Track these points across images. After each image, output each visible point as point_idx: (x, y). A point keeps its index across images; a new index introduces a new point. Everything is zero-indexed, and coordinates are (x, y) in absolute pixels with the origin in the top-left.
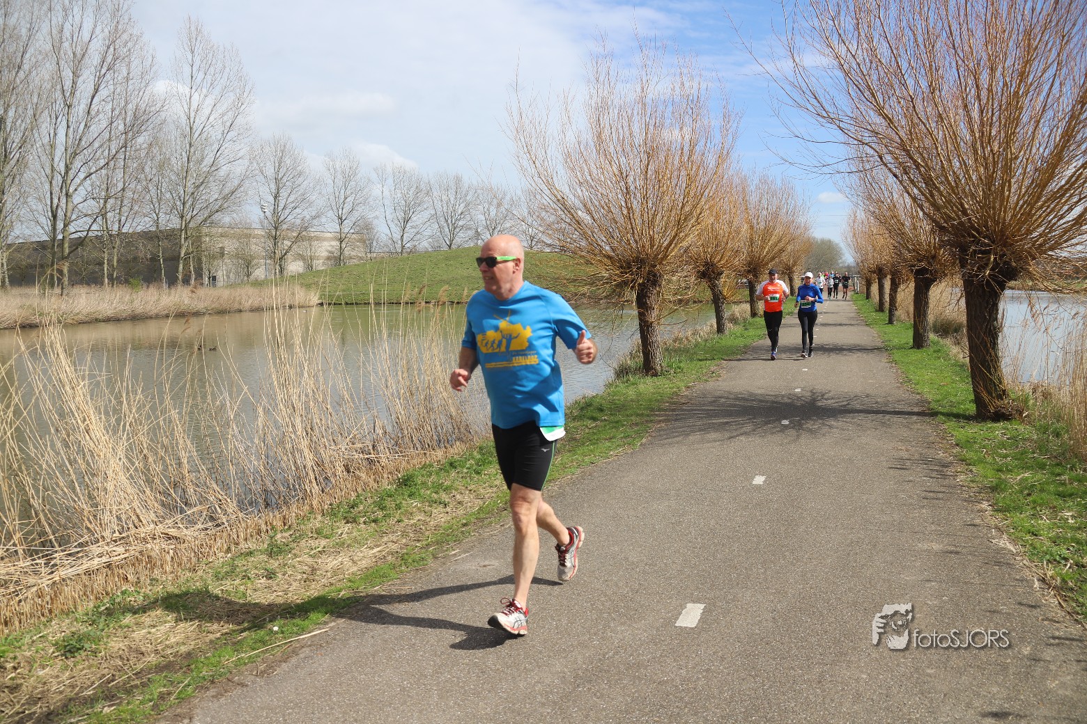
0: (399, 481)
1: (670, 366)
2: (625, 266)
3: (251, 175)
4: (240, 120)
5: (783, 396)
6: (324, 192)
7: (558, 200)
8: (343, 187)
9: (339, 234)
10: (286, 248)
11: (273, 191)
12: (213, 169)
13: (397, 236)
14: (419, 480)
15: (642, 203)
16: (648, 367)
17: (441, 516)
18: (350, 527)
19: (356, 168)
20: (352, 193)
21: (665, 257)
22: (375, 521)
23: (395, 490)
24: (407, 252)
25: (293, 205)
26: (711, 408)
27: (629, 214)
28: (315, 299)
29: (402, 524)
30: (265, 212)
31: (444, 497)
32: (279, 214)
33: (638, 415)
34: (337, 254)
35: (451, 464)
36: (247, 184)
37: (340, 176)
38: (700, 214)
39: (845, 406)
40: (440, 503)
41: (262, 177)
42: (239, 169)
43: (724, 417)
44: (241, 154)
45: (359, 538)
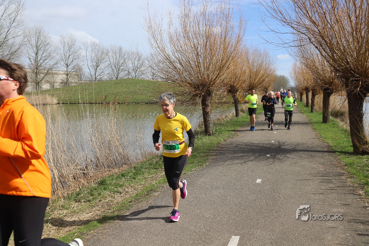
0: (99, 183)
1: (216, 131)
2: (196, 87)
3: (24, 44)
4: (18, 18)
5: (266, 144)
6: (59, 53)
7: (167, 58)
8: (69, 50)
9: (66, 72)
10: (42, 77)
11: (35, 51)
12: (5, 40)
13: (93, 73)
14: (108, 182)
15: (204, 60)
16: (206, 132)
17: (119, 198)
18: (78, 204)
19: (74, 42)
20: (72, 54)
21: (214, 83)
22: (88, 201)
23: (98, 186)
24: (97, 81)
25: (45, 58)
26: (235, 149)
27: (198, 64)
28: (55, 101)
29: (102, 202)
30: (31, 61)
31: (120, 189)
32: (38, 62)
33: (203, 153)
34: (65, 81)
35: (122, 175)
36: (23, 48)
37: (66, 46)
38: (229, 64)
39: (294, 148)
40: (118, 192)
41: (29, 45)
42: (18, 40)
43: (241, 153)
44: (19, 33)
45: (82, 209)
